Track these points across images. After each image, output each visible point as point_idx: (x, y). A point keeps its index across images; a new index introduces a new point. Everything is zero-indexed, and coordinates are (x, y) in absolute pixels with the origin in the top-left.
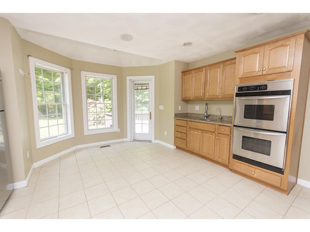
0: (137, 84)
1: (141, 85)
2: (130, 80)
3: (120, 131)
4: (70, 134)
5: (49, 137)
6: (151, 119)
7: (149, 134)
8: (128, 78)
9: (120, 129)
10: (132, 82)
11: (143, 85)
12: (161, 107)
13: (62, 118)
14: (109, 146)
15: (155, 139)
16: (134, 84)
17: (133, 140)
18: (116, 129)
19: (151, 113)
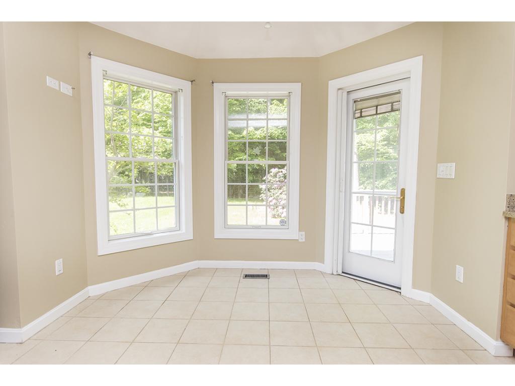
0: (361, 101)
1: (375, 102)
2: (339, 89)
3: (304, 240)
4: (183, 232)
5: (135, 233)
6: (402, 211)
7: (394, 262)
8: (333, 85)
9: (304, 233)
10: (345, 94)
11: (382, 101)
12: (447, 170)
13: (172, 195)
14: (266, 276)
15: (415, 286)
16: (351, 102)
17: (340, 272)
18: (293, 233)
19: (403, 192)
